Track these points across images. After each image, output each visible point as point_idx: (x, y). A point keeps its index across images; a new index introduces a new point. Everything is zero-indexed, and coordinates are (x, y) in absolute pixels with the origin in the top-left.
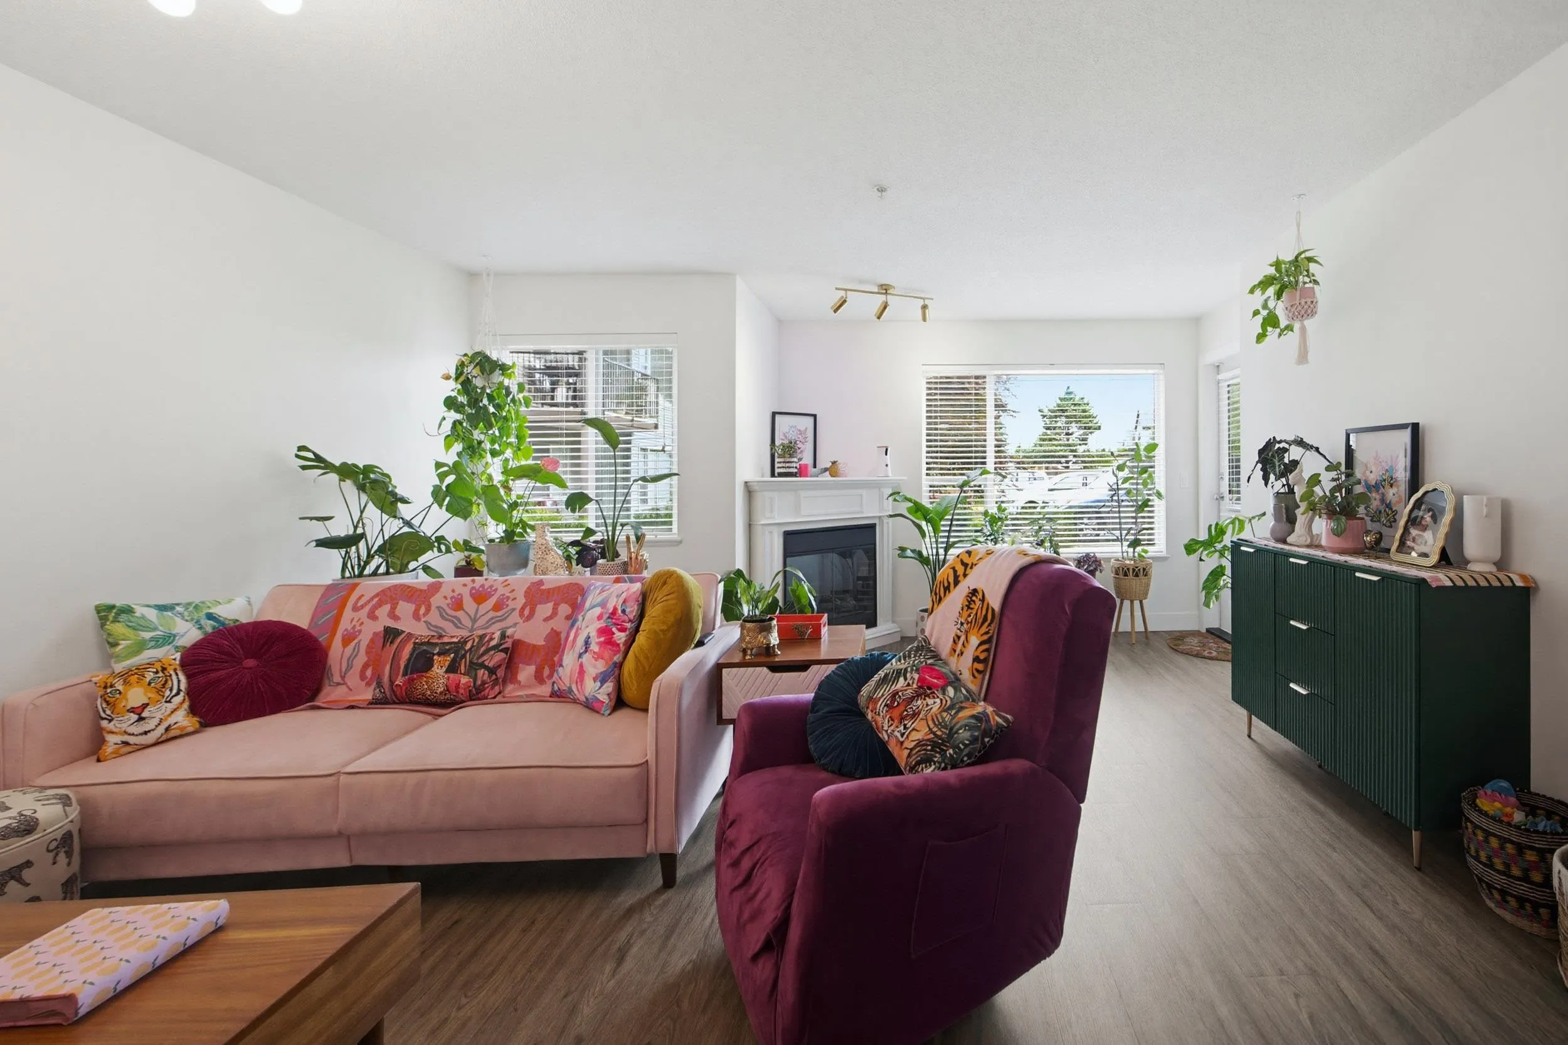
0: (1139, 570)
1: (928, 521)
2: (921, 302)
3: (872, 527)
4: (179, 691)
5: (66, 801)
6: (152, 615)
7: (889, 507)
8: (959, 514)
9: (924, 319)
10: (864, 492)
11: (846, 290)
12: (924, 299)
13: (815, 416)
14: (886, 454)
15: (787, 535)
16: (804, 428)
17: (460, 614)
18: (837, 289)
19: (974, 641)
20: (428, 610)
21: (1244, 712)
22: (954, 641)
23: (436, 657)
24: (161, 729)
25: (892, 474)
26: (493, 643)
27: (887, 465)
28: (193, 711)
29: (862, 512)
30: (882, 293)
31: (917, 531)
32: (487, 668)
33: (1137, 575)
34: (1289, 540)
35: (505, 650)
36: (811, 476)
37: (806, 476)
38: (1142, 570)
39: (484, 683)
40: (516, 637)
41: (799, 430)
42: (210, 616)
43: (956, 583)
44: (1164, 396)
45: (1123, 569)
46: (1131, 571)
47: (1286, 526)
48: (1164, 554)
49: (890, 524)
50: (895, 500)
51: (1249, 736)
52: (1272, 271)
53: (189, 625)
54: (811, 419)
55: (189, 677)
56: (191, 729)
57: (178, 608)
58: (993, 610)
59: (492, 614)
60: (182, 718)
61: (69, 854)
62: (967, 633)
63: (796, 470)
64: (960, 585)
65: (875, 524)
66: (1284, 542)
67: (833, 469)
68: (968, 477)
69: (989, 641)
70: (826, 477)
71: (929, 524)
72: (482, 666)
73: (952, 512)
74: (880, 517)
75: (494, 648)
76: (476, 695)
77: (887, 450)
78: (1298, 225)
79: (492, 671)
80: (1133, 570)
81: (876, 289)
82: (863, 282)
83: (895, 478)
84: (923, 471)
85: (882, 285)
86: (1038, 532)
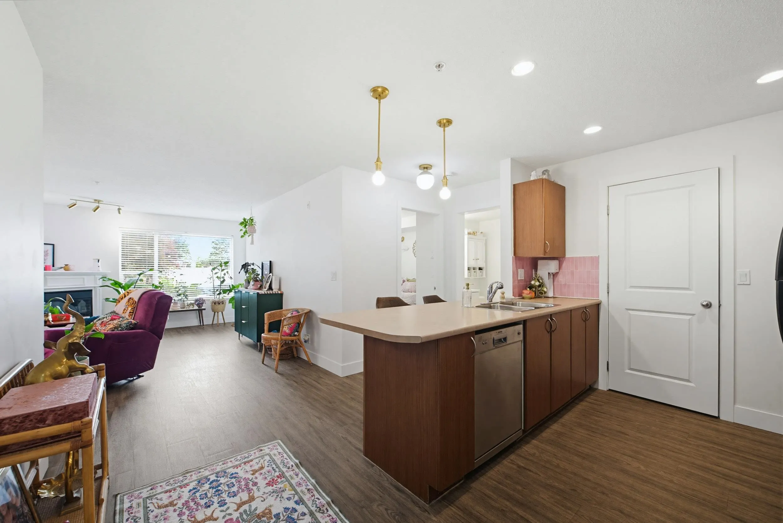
0: (220, 302)
1: (122, 288)
2: (118, 207)
3: (91, 291)
7: (100, 283)
8: (137, 286)
9: (119, 214)
10: (85, 277)
12: (119, 206)
13: (53, 245)
14: (98, 262)
16: (47, 250)
18: (71, 199)
19: (130, 309)
21: (238, 333)
22: (124, 310)
25: (101, 270)
27: (99, 267)
29: (84, 285)
31: (116, 292)
34: (248, 288)
36: (52, 270)
37: (50, 270)
38: (221, 302)
43: (125, 297)
46: (217, 302)
47: (247, 284)
49: (101, 291)
50: (103, 280)
51: (239, 339)
52: (243, 221)
54: (51, 246)
58: (135, 301)
62: (128, 307)
64: (126, 298)
66: (247, 288)
67: (66, 267)
68: (143, 271)
69: (134, 308)
70: (62, 271)
71: (123, 289)
73: (135, 285)
74: (95, 287)
77: (99, 261)
78: (251, 210)
80: (218, 302)
81: (93, 201)
82: (85, 198)
83: (104, 271)
84: (120, 269)
85: (96, 200)
86: (178, 291)
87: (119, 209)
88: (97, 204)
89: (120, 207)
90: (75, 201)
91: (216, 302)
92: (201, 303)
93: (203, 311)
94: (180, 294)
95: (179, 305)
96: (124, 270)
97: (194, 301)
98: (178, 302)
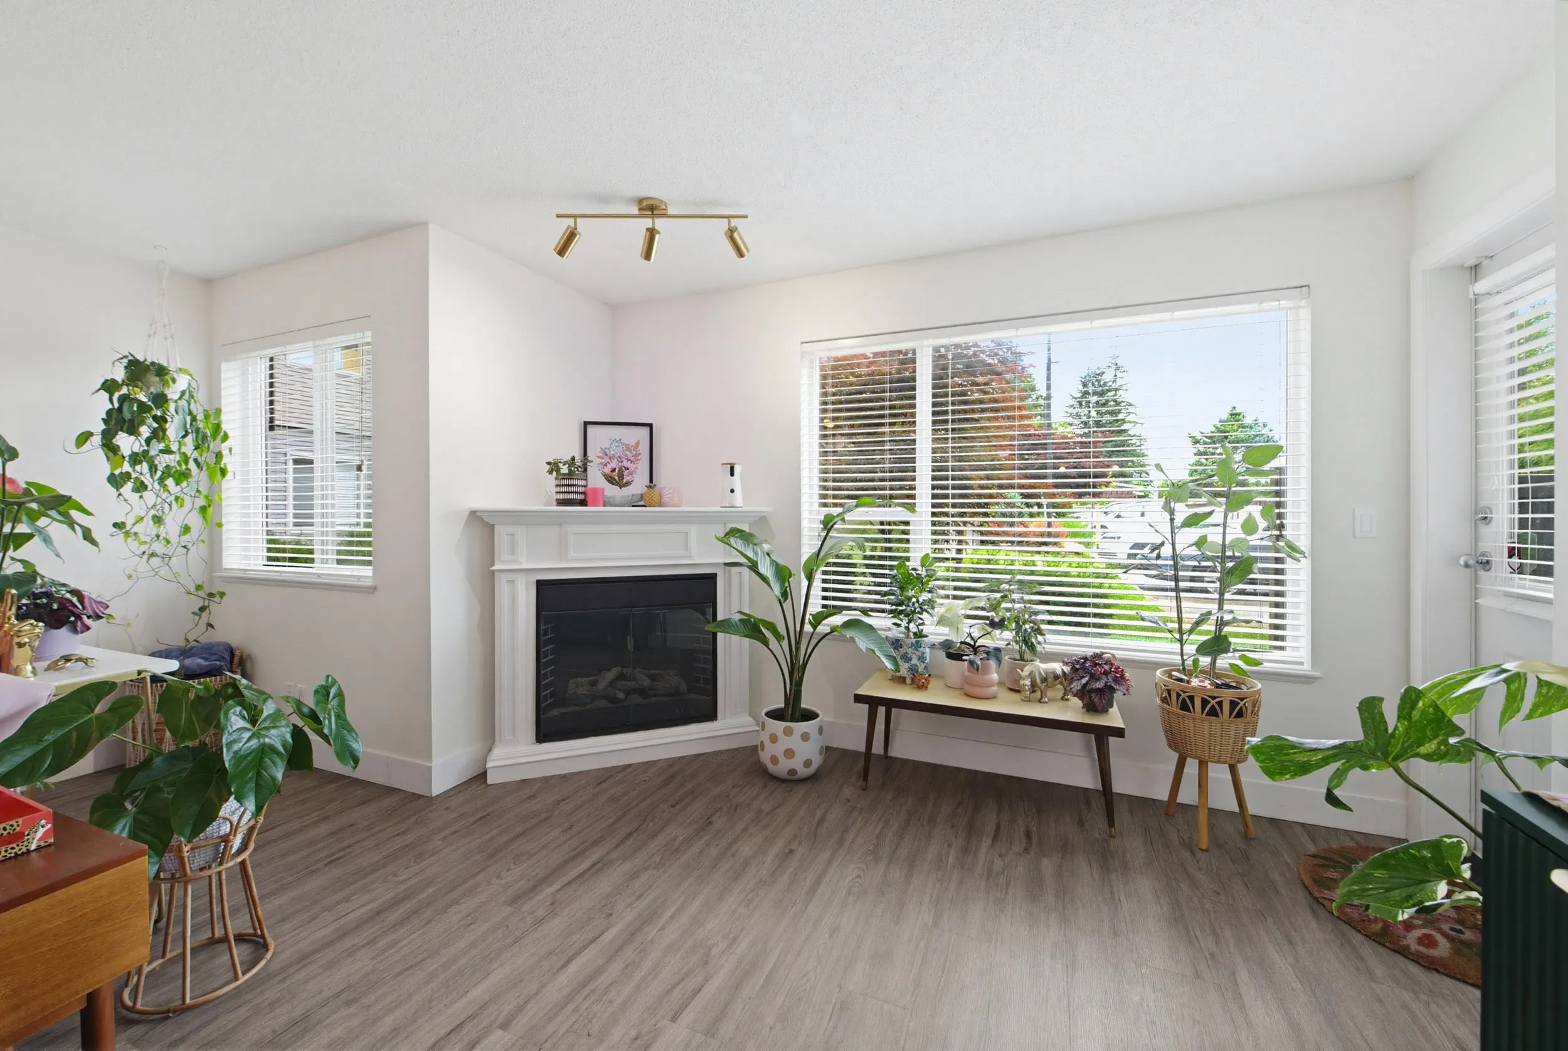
2: (726, 224)
3: (712, 578)
10: (693, 529)
11: (575, 217)
12: (731, 218)
13: (650, 426)
14: (732, 474)
15: (540, 584)
16: (634, 443)
18: (560, 216)
25: (741, 503)
27: (732, 491)
29: (690, 557)
30: (645, 216)
33: (1213, 713)
37: (595, 504)
38: (1234, 698)
41: (627, 445)
44: (1309, 374)
45: (1178, 695)
46: (1198, 703)
48: (1306, 668)
63: (581, 497)
65: (715, 575)
67: (648, 496)
74: (723, 566)
77: (732, 469)
80: (1205, 702)
81: (635, 210)
82: (605, 200)
83: (743, 509)
84: (805, 499)
85: (640, 201)
86: (999, 603)
87: (731, 233)
88: (648, 223)
89: (734, 222)
90: (571, 221)
91: (1192, 698)
92: (1099, 690)
93: (1113, 741)
94: (1002, 620)
95: (995, 676)
96: (825, 505)
97: (1067, 669)
98: (993, 663)
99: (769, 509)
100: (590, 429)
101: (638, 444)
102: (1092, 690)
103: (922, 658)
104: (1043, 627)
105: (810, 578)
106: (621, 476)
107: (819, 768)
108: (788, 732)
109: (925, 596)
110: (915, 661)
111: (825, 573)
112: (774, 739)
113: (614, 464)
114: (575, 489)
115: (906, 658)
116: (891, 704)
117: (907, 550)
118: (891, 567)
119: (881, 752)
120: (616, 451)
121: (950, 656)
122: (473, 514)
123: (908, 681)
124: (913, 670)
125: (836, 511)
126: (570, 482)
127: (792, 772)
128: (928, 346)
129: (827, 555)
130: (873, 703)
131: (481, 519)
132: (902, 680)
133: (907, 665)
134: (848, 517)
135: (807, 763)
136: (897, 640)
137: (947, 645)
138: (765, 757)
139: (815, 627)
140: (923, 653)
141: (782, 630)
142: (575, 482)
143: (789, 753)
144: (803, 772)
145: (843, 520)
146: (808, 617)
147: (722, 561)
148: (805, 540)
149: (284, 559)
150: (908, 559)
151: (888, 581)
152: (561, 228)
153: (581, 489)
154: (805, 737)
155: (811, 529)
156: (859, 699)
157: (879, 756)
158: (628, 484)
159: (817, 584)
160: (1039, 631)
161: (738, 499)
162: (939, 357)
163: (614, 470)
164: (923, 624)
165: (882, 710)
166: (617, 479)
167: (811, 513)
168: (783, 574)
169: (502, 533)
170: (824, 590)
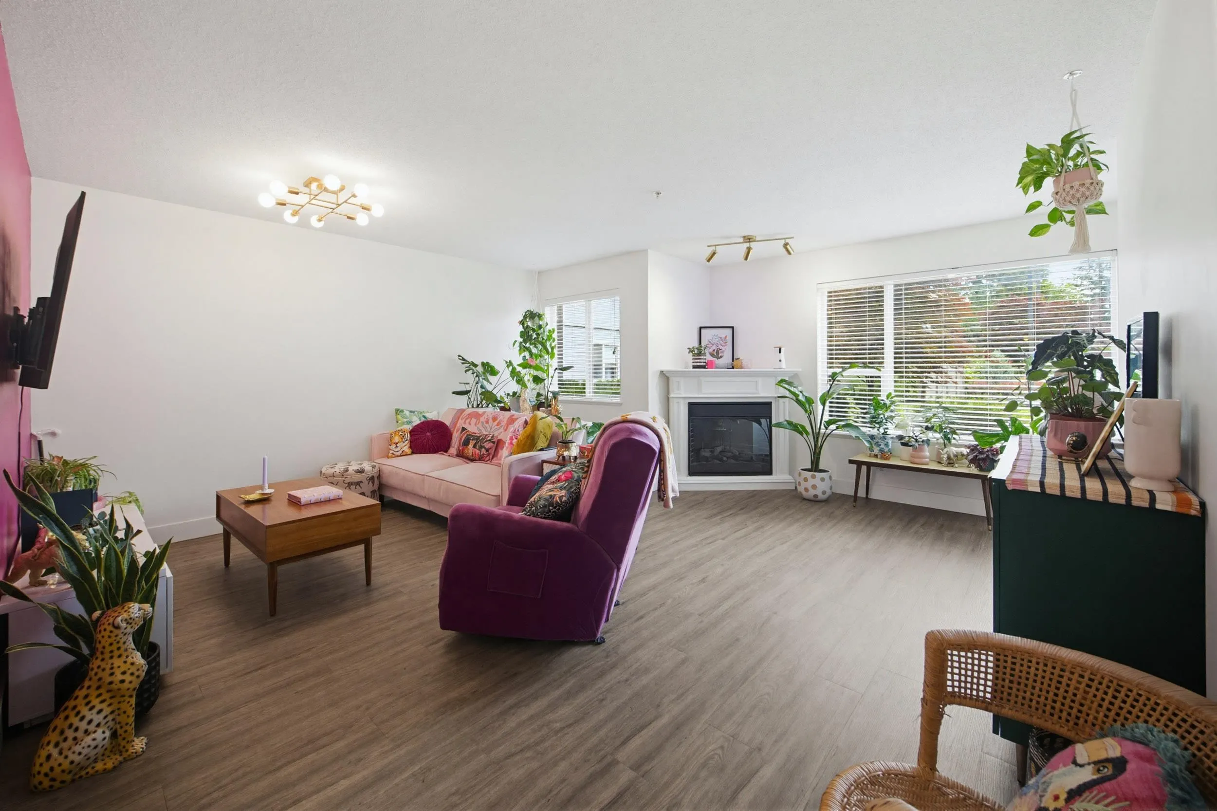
2: (783, 242)
3: (770, 404)
4: (407, 440)
5: (374, 467)
6: (407, 413)
9: (789, 253)
10: (760, 379)
11: (715, 246)
12: (785, 239)
14: (780, 352)
15: (691, 405)
17: (487, 425)
18: (709, 246)
20: (479, 422)
23: (471, 441)
24: (401, 452)
25: (785, 367)
26: (489, 439)
27: (780, 361)
28: (411, 447)
29: (759, 394)
30: (746, 242)
32: (485, 448)
35: (494, 442)
37: (712, 368)
39: (483, 454)
40: (499, 438)
41: (723, 338)
42: (424, 417)
49: (782, 404)
53: (417, 419)
54: (730, 331)
55: (411, 436)
56: (409, 453)
57: (416, 413)
59: (496, 427)
60: (407, 449)
61: (373, 483)
63: (704, 364)
65: (771, 402)
67: (737, 363)
72: (484, 447)
74: (773, 398)
75: (489, 440)
76: (481, 459)
77: (780, 349)
79: (487, 450)
81: (741, 240)
82: (728, 238)
83: (786, 370)
84: (819, 364)
85: (744, 237)
86: (931, 419)
87: (786, 245)
88: (747, 245)
89: (787, 241)
90: (713, 248)
92: (983, 459)
94: (933, 427)
95: (927, 454)
96: (831, 367)
97: (968, 450)
98: (926, 446)
99: (800, 370)
100: (703, 330)
101: (726, 337)
102: (980, 459)
103: (887, 445)
104: (957, 431)
105: (824, 404)
106: (718, 352)
107: (830, 496)
108: (813, 477)
109: (887, 414)
110: (882, 446)
111: (831, 402)
112: (806, 480)
113: (714, 347)
114: (702, 361)
115: (878, 445)
116: (869, 465)
117: (879, 391)
118: (869, 400)
119: (864, 496)
120: (716, 340)
121: (904, 444)
122: (662, 372)
123: (879, 457)
124: (881, 451)
125: (838, 370)
126: (699, 357)
127: (816, 496)
128: (890, 284)
129: (833, 393)
130: (859, 464)
131: (664, 374)
132: (876, 456)
133: (878, 448)
134: (844, 374)
135: (824, 493)
136: (873, 436)
137: (901, 438)
138: (801, 489)
139: (826, 428)
140: (887, 443)
141: (809, 429)
142: (702, 357)
143: (814, 487)
144: (821, 497)
145: (842, 375)
146: (823, 422)
147: (776, 396)
148: (819, 386)
149: (572, 392)
150: (879, 395)
151: (868, 407)
152: (709, 251)
153: (704, 361)
154: (823, 480)
155: (822, 380)
156: (851, 462)
157: (863, 498)
158: (721, 357)
159: (827, 408)
160: (954, 432)
161: (783, 365)
162: (898, 289)
163: (714, 350)
164: (887, 428)
165: (864, 468)
166: (717, 354)
167: (823, 372)
168: (809, 401)
169: (673, 381)
170: (831, 411)
